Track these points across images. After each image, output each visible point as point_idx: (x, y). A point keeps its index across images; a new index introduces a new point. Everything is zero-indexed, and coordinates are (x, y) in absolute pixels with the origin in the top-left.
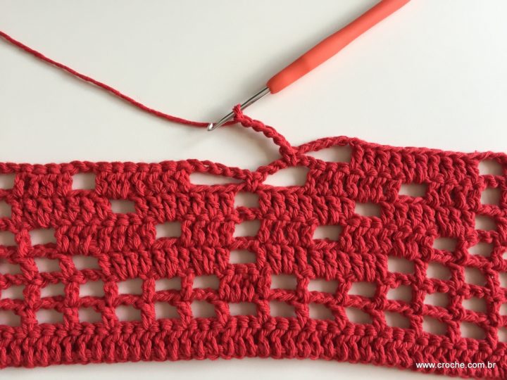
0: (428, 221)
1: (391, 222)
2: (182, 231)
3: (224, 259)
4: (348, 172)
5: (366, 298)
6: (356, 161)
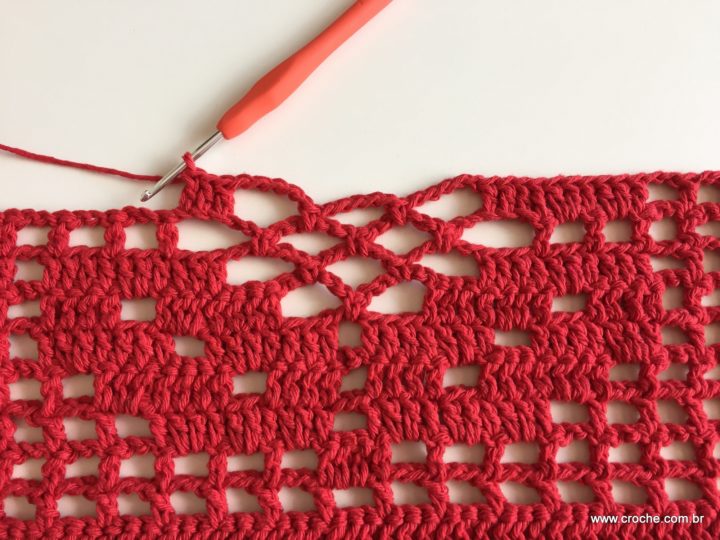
0: (596, 345)
1: (547, 352)
2: (268, 385)
3: (325, 426)
4: (478, 291)
5: (527, 465)
6: (489, 277)
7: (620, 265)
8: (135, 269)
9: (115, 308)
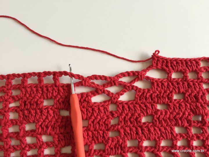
0: (188, 109)
1: (173, 111)
2: (89, 124)
3: (107, 136)
4: (152, 93)
5: (169, 147)
6: (154, 88)
7: (194, 86)
8: (47, 90)
9: (42, 102)
